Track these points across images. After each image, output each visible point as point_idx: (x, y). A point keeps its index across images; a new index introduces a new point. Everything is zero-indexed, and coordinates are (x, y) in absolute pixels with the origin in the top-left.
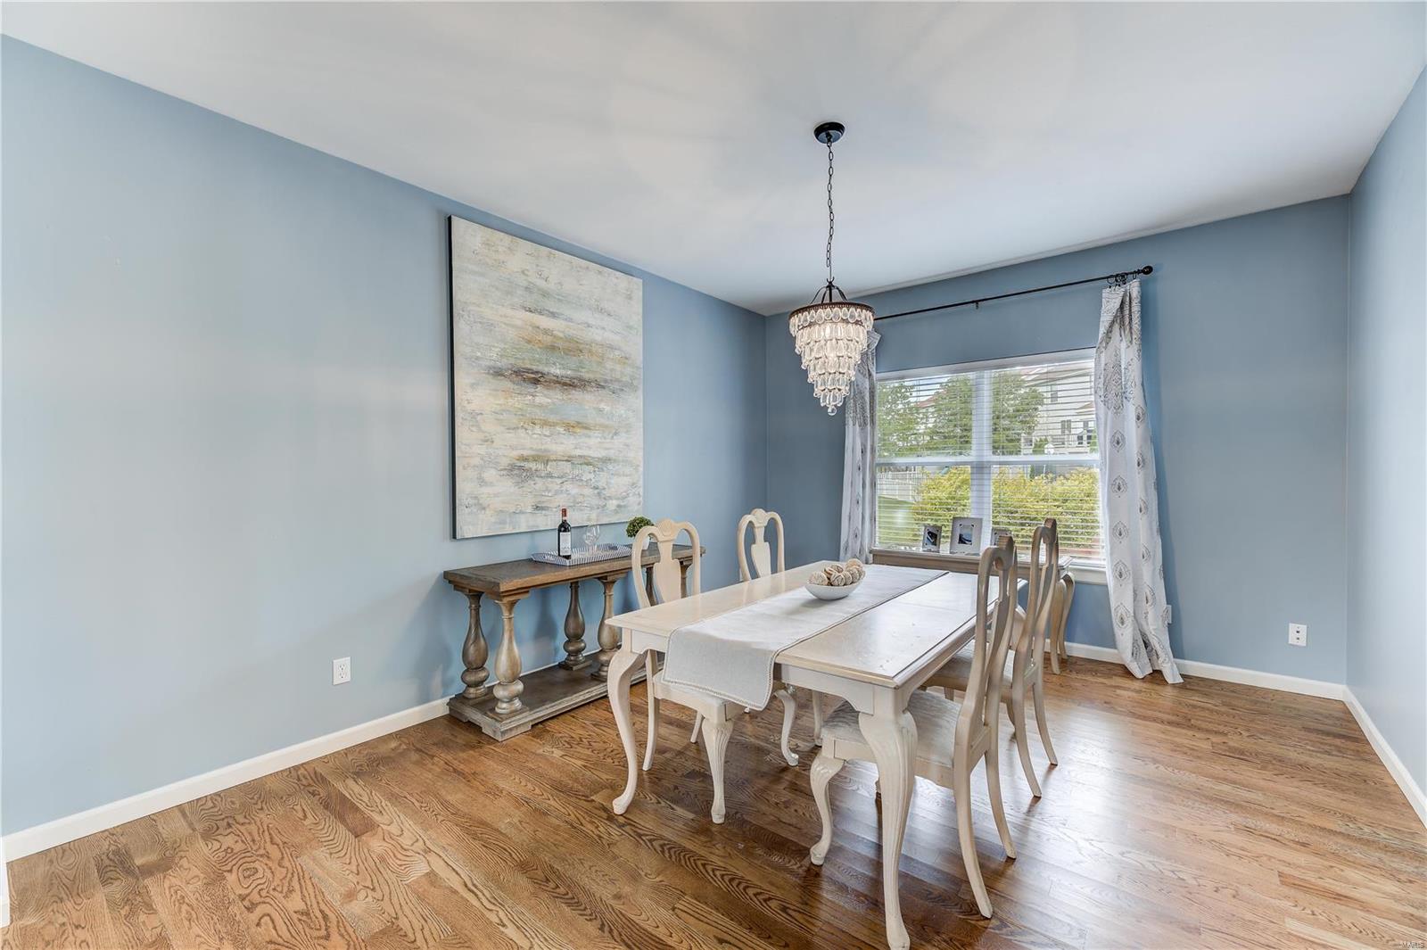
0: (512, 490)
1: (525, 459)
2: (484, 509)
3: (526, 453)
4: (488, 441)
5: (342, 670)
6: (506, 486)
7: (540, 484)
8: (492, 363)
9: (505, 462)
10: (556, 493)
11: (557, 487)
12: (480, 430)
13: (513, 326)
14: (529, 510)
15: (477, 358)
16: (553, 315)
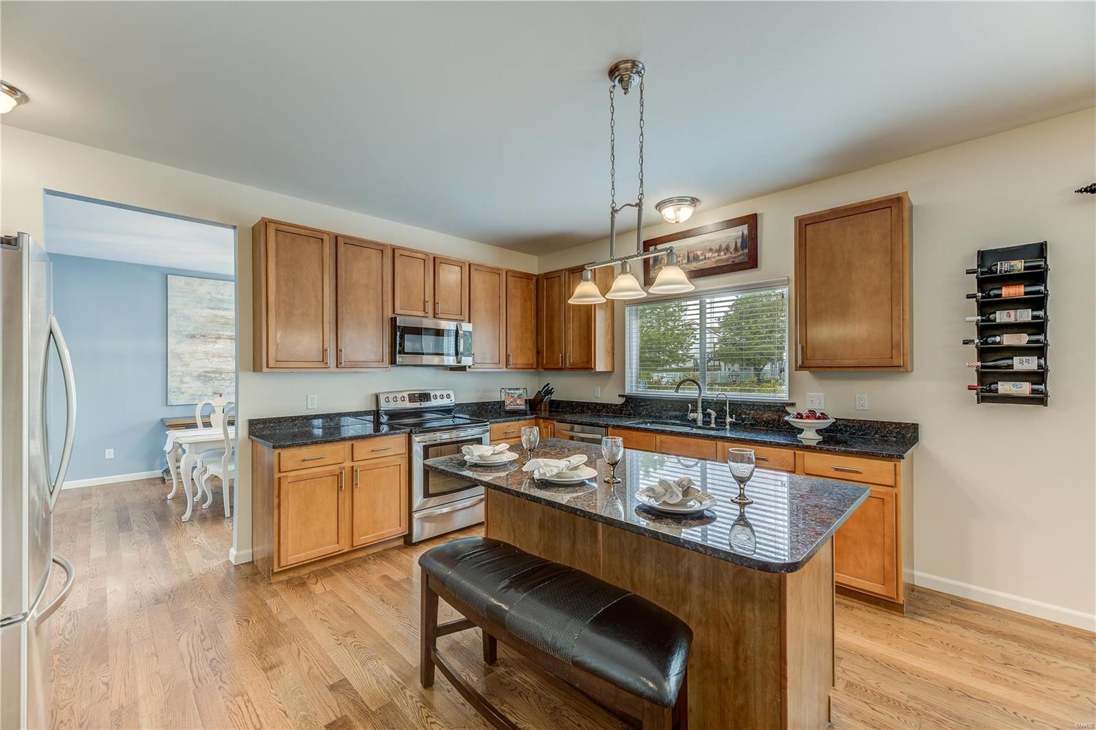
0: (200, 385)
1: (207, 372)
2: (183, 393)
3: (208, 370)
4: (186, 365)
5: (110, 453)
6: (198, 384)
7: (217, 383)
8: (189, 333)
9: (196, 374)
10: (227, 387)
11: (228, 384)
12: (182, 361)
13: (202, 316)
14: (210, 394)
15: (181, 331)
16: (227, 309)
